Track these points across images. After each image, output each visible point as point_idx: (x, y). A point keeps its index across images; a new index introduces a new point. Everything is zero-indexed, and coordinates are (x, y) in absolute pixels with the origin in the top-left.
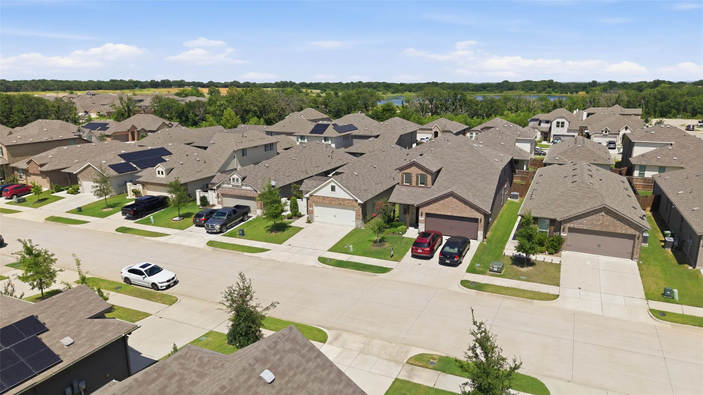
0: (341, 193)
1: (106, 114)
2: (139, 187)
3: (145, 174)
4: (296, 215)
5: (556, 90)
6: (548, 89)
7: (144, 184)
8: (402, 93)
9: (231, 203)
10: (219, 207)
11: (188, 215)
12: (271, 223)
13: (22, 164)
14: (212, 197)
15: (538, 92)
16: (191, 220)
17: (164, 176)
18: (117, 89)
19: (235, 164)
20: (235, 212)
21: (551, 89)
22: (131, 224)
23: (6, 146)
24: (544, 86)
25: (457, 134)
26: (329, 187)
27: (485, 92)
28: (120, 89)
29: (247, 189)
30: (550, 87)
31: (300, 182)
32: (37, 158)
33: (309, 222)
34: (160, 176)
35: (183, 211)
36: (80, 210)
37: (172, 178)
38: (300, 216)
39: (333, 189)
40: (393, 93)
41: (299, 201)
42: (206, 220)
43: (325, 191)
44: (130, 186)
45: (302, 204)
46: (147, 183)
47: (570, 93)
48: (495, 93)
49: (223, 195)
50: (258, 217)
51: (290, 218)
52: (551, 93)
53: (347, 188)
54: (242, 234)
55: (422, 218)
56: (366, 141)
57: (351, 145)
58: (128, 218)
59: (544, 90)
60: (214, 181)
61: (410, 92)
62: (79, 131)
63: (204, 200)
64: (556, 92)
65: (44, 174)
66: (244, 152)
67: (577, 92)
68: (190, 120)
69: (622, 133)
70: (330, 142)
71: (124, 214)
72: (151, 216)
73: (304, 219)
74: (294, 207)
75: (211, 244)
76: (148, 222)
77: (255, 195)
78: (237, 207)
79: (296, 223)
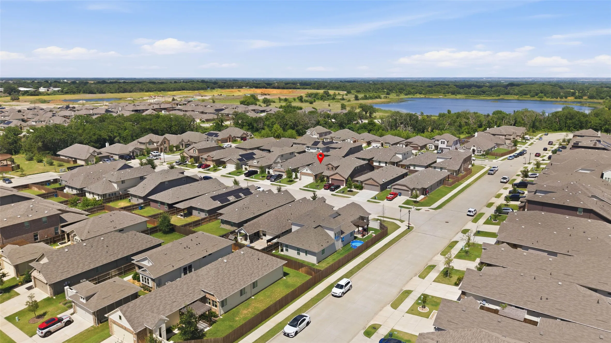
0: (309, 172)
1: (205, 121)
2: (247, 167)
3: (250, 162)
4: (296, 177)
5: (548, 95)
6: (540, 94)
7: (249, 166)
8: (414, 95)
9: (277, 173)
10: (273, 174)
11: (264, 177)
12: (288, 180)
13: (205, 156)
14: (271, 172)
15: (531, 96)
16: (265, 178)
17: (256, 164)
18: (194, 90)
19: (279, 160)
20: (278, 176)
21: (543, 94)
22: (247, 178)
23: (198, 150)
24: (537, 91)
25: (392, 145)
26: (306, 170)
27: (484, 96)
28: (197, 90)
29: (282, 169)
30: (542, 93)
31: (298, 168)
32: (210, 154)
33: (300, 180)
34: (255, 164)
35: (263, 175)
36: (230, 174)
37: (259, 165)
38: (298, 178)
39: (307, 170)
40: (406, 95)
41: (298, 173)
42: (270, 178)
43: (305, 171)
44: (244, 167)
45: (299, 175)
46: (250, 166)
47: (560, 98)
48: (493, 97)
49: (275, 171)
50: (285, 178)
51: (294, 178)
52: (543, 98)
53: (311, 170)
54: (280, 182)
55: (330, 180)
56: (335, 150)
57: (329, 151)
58: (246, 177)
59: (537, 95)
60: (272, 166)
61: (420, 94)
62: (207, 138)
63: (269, 172)
64: (547, 97)
65: (213, 161)
66: (282, 155)
67: (566, 97)
68: (255, 128)
69: (472, 148)
70: (319, 150)
71: (245, 175)
72: (253, 176)
73: (298, 179)
74: (296, 175)
75: (271, 184)
76: (252, 178)
77: (284, 171)
78: (279, 174)
79: (296, 180)
